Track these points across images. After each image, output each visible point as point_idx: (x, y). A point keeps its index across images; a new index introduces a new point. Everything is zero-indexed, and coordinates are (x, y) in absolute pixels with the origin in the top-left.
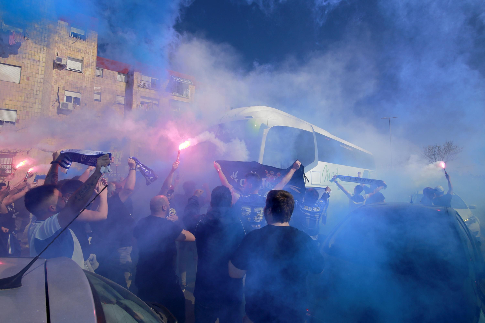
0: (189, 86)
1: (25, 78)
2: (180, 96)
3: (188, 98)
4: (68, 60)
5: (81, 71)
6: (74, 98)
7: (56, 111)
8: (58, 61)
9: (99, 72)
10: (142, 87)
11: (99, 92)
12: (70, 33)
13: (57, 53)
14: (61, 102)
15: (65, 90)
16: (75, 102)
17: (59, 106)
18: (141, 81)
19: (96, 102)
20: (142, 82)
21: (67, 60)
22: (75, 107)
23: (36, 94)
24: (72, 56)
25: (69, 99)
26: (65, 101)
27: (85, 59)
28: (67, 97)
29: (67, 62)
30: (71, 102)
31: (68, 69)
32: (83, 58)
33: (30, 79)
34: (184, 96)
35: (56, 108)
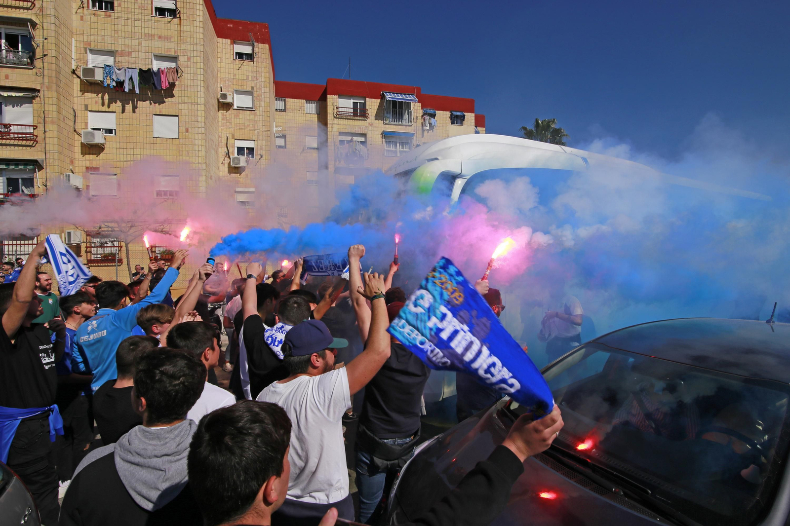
0: (412, 104)
1: (184, 130)
2: (397, 123)
3: (411, 126)
4: (235, 95)
5: (252, 108)
6: (247, 148)
7: (227, 169)
8: (222, 99)
9: (280, 105)
10: (340, 118)
11: (281, 134)
12: (233, 54)
13: (221, 88)
14: (231, 157)
15: (235, 139)
16: (248, 154)
17: (230, 162)
18: (337, 108)
19: (280, 149)
20: (340, 109)
21: (233, 95)
22: (248, 162)
23: (199, 151)
24: (240, 88)
25: (240, 150)
26: (236, 155)
27: (255, 89)
28: (238, 148)
29: (233, 98)
30: (243, 154)
31: (235, 107)
32: (253, 88)
33: (190, 130)
34: (404, 123)
35: (226, 165)
